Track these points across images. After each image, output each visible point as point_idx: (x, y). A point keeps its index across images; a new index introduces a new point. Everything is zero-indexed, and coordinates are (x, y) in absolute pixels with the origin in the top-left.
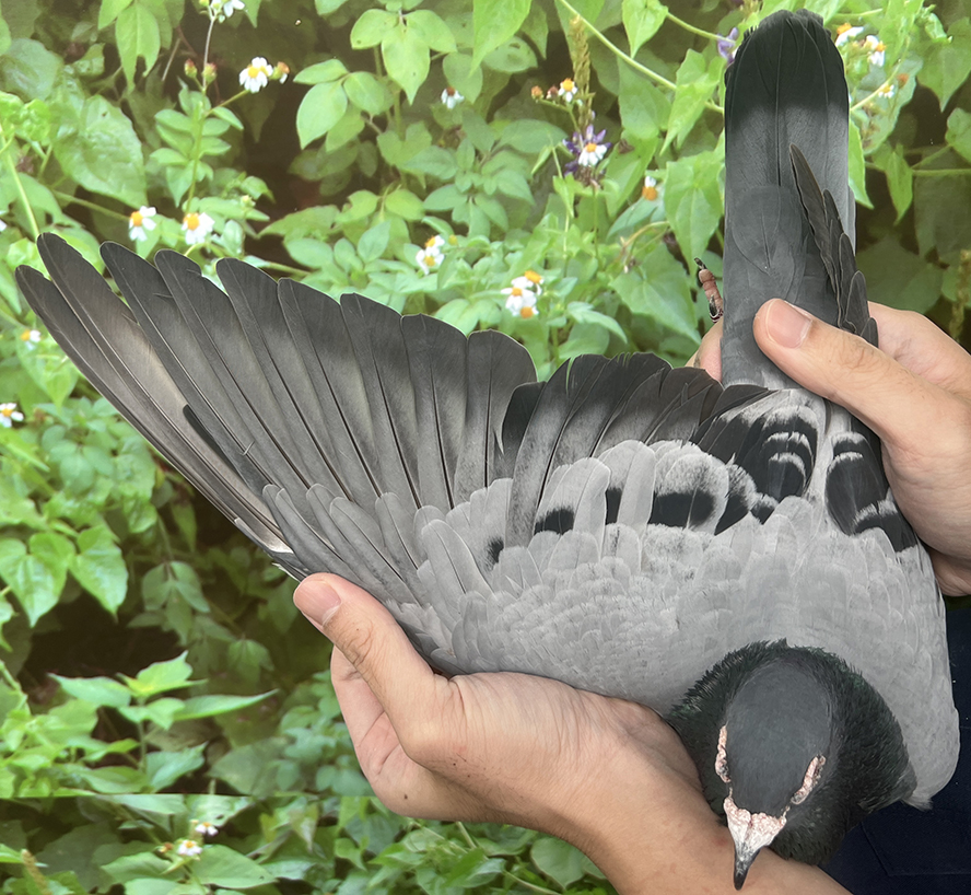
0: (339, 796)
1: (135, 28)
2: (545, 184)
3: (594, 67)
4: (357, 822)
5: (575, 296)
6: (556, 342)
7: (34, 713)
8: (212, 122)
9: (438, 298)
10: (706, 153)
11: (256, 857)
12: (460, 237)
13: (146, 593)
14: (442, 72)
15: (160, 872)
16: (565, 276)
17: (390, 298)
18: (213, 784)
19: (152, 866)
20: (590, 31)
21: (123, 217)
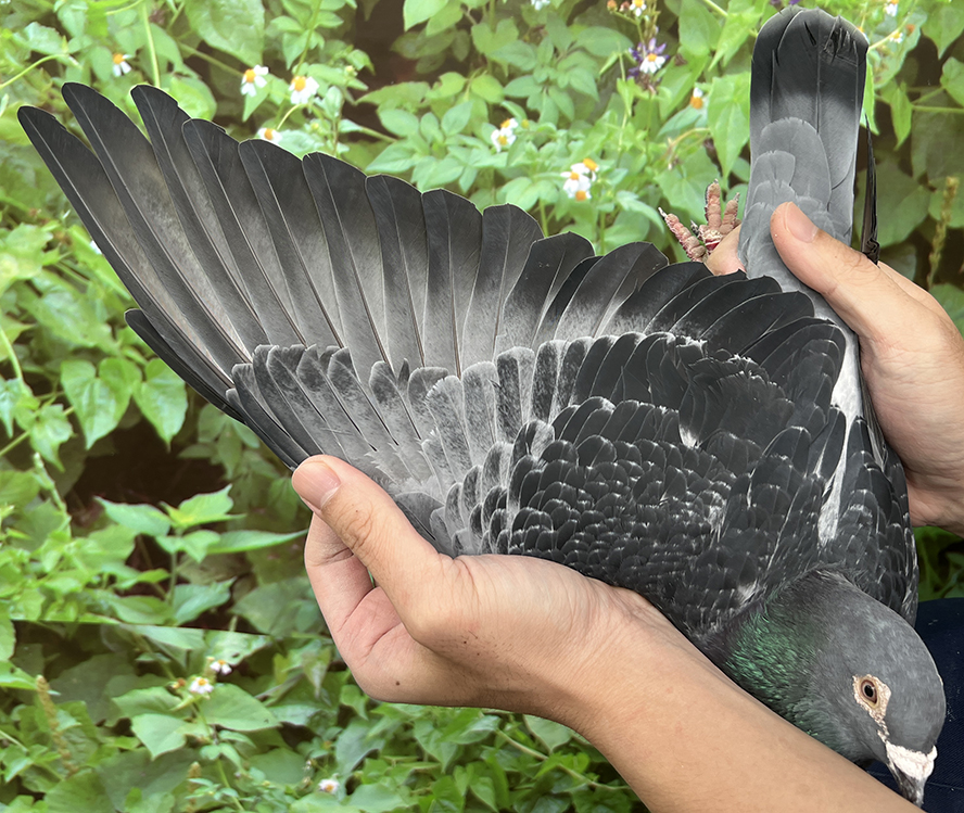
2: (610, 84)
5: (625, 185)
6: (603, 225)
7: (74, 535)
9: (506, 174)
11: (264, 699)
12: (531, 122)
13: (201, 426)
15: (168, 709)
16: (618, 166)
17: (464, 170)
18: (234, 621)
19: (162, 702)
21: (238, 73)
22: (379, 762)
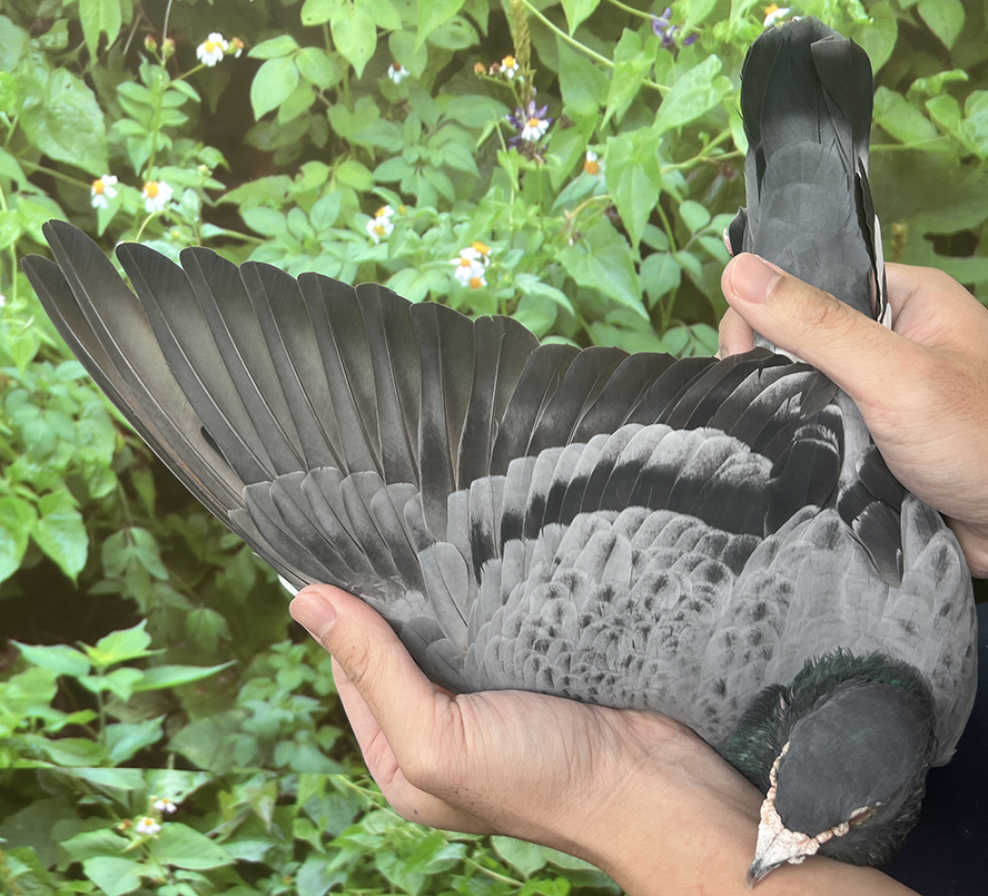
0: (298, 773)
1: (97, 4)
2: (490, 157)
3: (535, 44)
4: (315, 801)
5: (524, 267)
8: (171, 94)
9: (390, 267)
10: (645, 129)
11: (215, 837)
12: (408, 208)
13: (106, 560)
14: (388, 48)
15: (118, 850)
16: (512, 248)
17: (342, 266)
18: (171, 758)
19: (111, 843)
20: (529, 11)
21: (85, 185)
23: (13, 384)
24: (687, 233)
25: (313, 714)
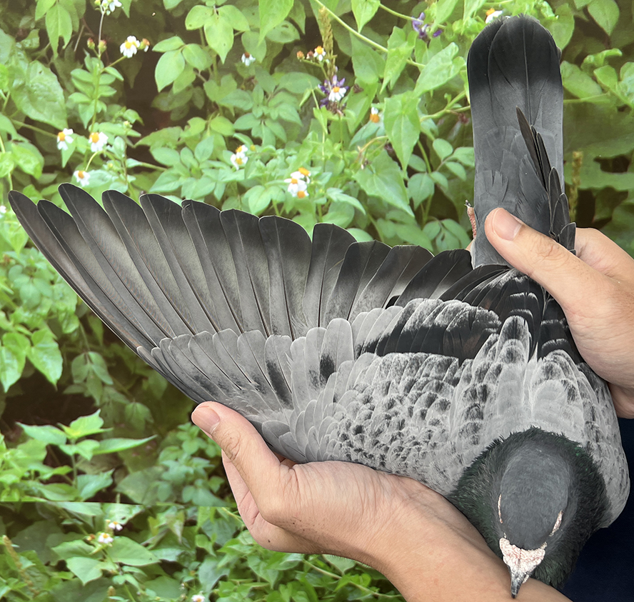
0: (197, 506)
1: (57, 19)
2: (308, 113)
3: (336, 39)
4: (209, 524)
5: (331, 184)
6: (320, 214)
7: (8, 447)
8: (105, 76)
9: (246, 185)
10: (409, 92)
11: (147, 545)
12: (257, 146)
13: (74, 373)
14: (241, 43)
15: (87, 553)
16: (324, 171)
17: (216, 184)
18: (118, 496)
19: (83, 550)
20: (332, 16)
21: (53, 135)
22: (228, 583)
23: (13, 262)
24: (438, 160)
25: (205, 469)
